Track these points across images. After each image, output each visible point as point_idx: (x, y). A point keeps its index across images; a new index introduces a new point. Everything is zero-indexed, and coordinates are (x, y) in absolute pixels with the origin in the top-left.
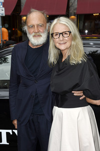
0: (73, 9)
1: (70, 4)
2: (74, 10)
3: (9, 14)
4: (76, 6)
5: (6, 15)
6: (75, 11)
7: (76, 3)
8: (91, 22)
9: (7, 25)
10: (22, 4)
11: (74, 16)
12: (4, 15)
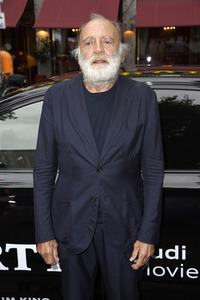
0: (128, 18)
1: (124, 9)
2: (131, 19)
3: (14, 24)
4: (134, 13)
5: (7, 28)
6: (133, 22)
7: (135, 7)
8: (159, 43)
9: (8, 46)
10: (36, 7)
11: (132, 30)
12: (4, 27)
